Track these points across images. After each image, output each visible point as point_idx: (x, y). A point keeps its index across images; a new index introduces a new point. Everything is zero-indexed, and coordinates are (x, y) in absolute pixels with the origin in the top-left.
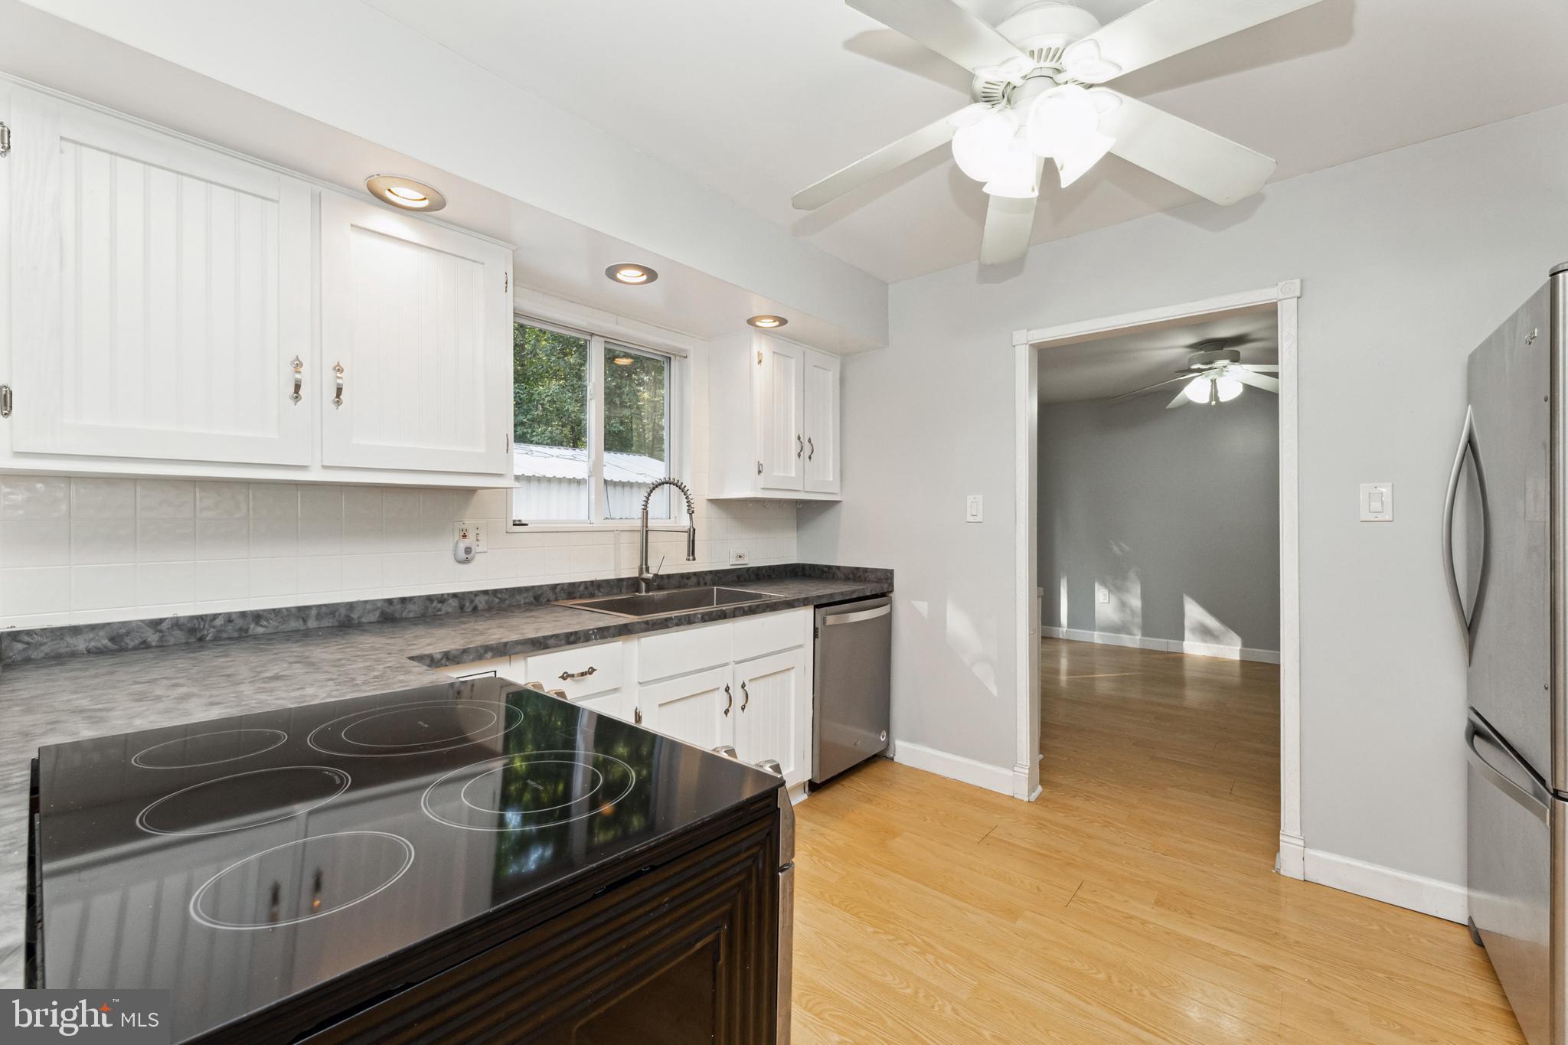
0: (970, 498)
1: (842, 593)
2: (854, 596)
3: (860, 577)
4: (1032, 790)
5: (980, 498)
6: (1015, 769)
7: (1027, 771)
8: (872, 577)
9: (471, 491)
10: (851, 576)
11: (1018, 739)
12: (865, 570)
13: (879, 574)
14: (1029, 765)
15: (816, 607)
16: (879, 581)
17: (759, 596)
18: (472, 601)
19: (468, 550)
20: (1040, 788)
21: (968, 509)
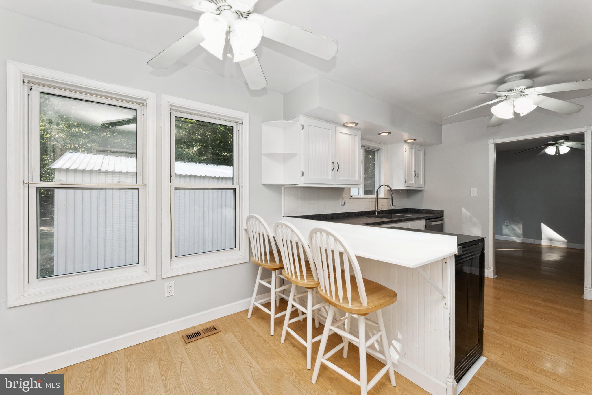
0: (472, 189)
1: (432, 216)
2: (434, 217)
3: (431, 212)
4: (494, 276)
5: (476, 189)
6: (488, 269)
7: (493, 270)
8: (436, 212)
9: (343, 188)
10: (428, 212)
11: (489, 260)
12: (433, 210)
13: (438, 211)
14: (493, 268)
15: (425, 220)
16: (438, 213)
17: (408, 216)
18: (345, 215)
19: (344, 203)
20: (496, 276)
21: (471, 192)
